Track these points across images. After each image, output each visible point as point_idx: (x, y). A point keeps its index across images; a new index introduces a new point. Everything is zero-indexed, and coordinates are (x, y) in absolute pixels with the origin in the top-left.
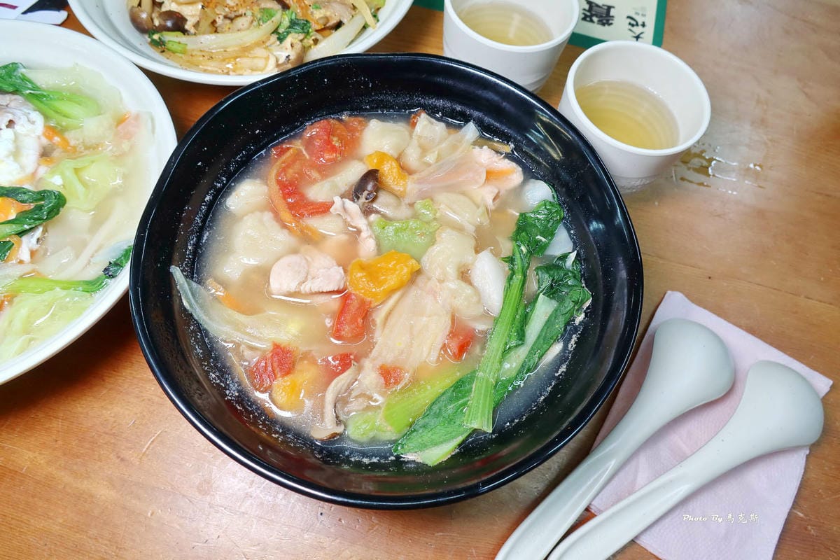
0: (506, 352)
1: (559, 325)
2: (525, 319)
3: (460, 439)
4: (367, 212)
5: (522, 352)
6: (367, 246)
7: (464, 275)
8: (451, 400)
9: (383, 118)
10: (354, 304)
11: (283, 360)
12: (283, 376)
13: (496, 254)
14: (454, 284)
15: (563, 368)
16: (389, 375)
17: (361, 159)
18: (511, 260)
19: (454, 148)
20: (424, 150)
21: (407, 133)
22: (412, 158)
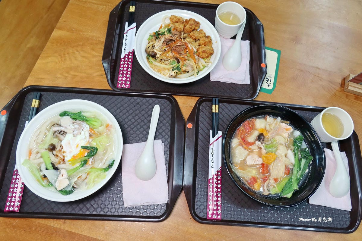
0: (298, 172)
1: (307, 165)
2: (300, 164)
3: (293, 192)
4: (262, 143)
5: (300, 172)
6: (264, 151)
7: (286, 155)
8: (289, 184)
9: (259, 118)
10: (265, 166)
11: (254, 180)
12: (256, 183)
13: (291, 150)
14: (284, 158)
15: (310, 174)
16: (276, 180)
17: (256, 130)
18: (294, 151)
19: (276, 124)
20: (270, 125)
21: (265, 122)
22: (268, 128)
